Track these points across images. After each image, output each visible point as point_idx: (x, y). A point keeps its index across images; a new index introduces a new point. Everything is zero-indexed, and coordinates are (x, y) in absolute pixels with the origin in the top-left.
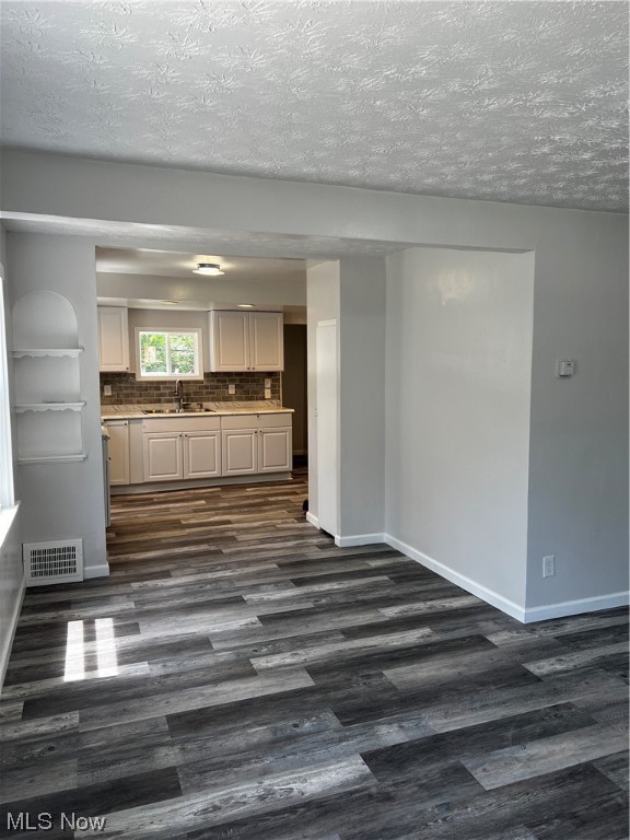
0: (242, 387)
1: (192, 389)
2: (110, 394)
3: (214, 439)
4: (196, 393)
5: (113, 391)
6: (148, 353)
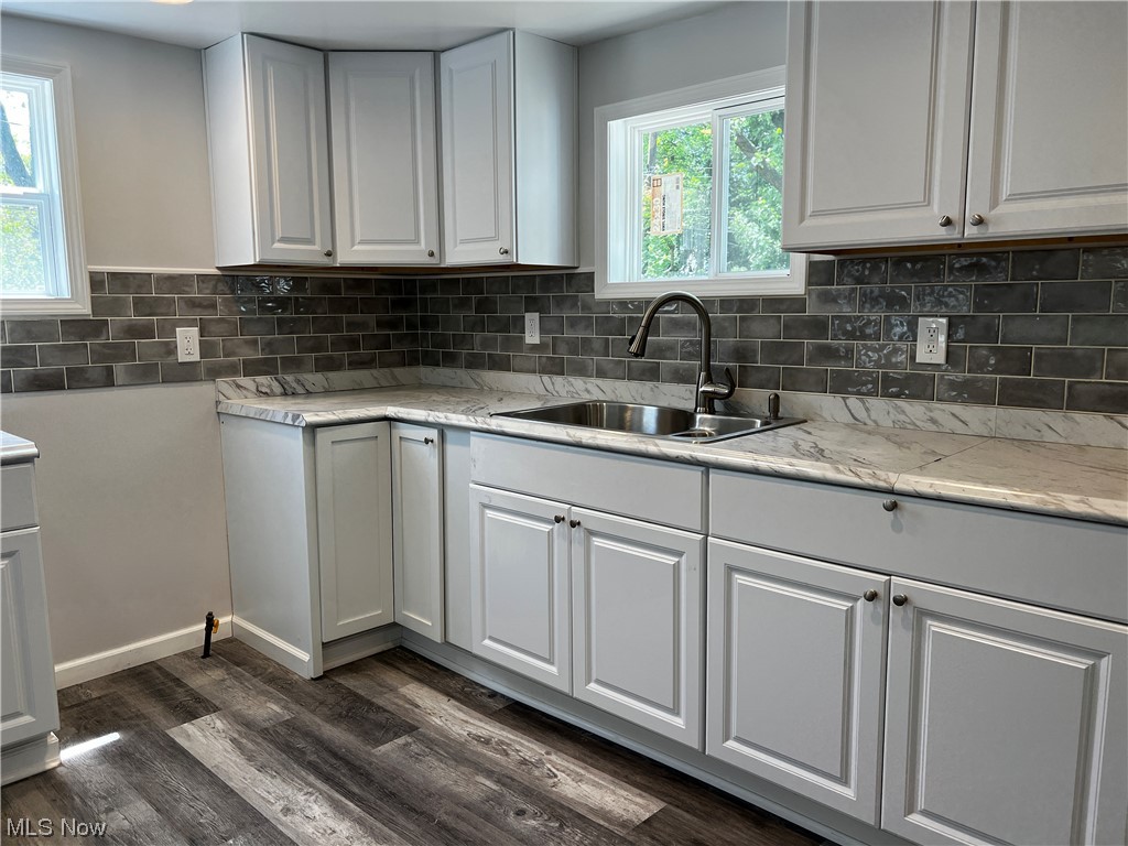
0: (989, 334)
2: (536, 340)
3: (676, 567)
4: (773, 350)
5: (543, 330)
6: (660, 200)
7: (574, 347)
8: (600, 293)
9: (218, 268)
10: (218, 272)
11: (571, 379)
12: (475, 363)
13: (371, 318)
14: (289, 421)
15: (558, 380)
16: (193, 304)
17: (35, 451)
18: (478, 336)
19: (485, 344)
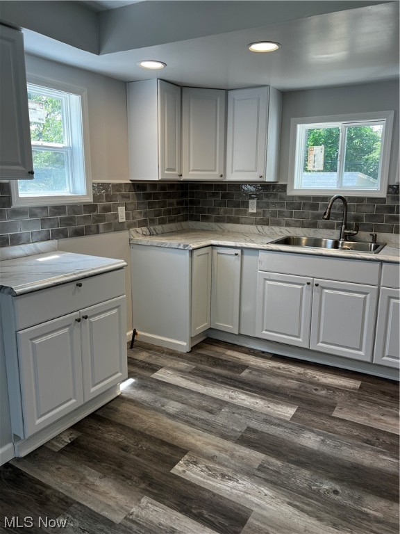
1: (366, 211)
2: (255, 211)
3: (365, 298)
4: (370, 217)
5: (257, 207)
6: (313, 156)
7: (274, 214)
8: (289, 193)
9: (131, 180)
10: (130, 182)
11: (273, 227)
12: (219, 220)
13: (174, 201)
14: (181, 247)
15: (266, 228)
16: (124, 197)
17: (125, 263)
18: (222, 210)
19: (225, 212)
